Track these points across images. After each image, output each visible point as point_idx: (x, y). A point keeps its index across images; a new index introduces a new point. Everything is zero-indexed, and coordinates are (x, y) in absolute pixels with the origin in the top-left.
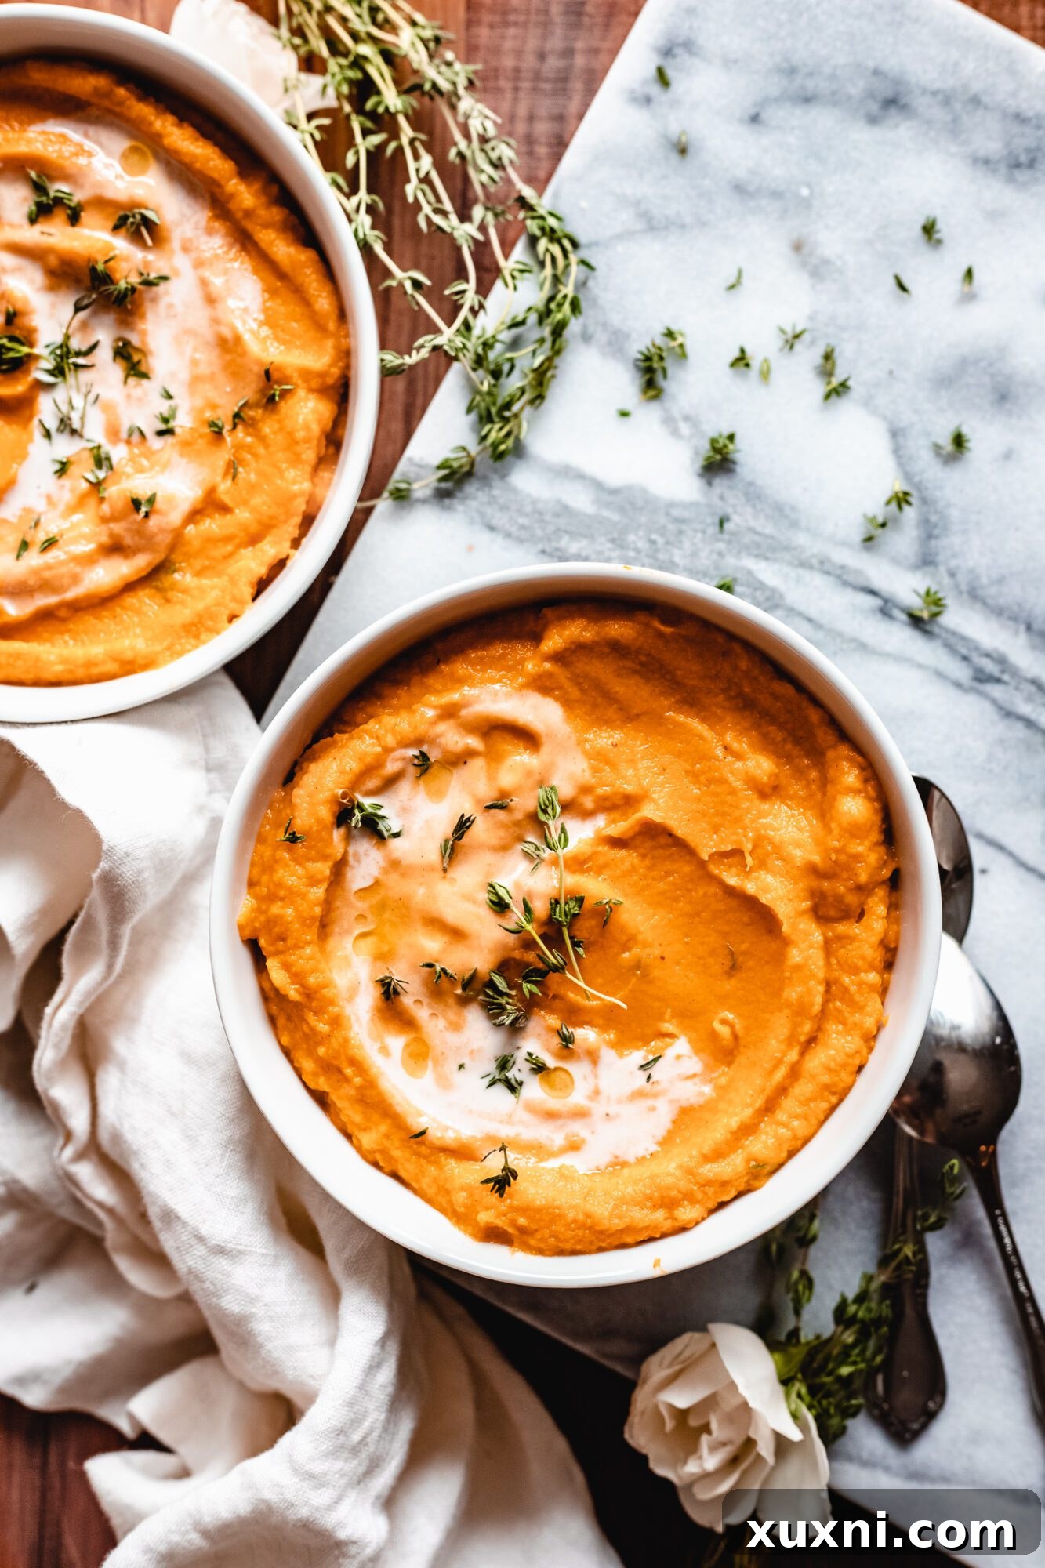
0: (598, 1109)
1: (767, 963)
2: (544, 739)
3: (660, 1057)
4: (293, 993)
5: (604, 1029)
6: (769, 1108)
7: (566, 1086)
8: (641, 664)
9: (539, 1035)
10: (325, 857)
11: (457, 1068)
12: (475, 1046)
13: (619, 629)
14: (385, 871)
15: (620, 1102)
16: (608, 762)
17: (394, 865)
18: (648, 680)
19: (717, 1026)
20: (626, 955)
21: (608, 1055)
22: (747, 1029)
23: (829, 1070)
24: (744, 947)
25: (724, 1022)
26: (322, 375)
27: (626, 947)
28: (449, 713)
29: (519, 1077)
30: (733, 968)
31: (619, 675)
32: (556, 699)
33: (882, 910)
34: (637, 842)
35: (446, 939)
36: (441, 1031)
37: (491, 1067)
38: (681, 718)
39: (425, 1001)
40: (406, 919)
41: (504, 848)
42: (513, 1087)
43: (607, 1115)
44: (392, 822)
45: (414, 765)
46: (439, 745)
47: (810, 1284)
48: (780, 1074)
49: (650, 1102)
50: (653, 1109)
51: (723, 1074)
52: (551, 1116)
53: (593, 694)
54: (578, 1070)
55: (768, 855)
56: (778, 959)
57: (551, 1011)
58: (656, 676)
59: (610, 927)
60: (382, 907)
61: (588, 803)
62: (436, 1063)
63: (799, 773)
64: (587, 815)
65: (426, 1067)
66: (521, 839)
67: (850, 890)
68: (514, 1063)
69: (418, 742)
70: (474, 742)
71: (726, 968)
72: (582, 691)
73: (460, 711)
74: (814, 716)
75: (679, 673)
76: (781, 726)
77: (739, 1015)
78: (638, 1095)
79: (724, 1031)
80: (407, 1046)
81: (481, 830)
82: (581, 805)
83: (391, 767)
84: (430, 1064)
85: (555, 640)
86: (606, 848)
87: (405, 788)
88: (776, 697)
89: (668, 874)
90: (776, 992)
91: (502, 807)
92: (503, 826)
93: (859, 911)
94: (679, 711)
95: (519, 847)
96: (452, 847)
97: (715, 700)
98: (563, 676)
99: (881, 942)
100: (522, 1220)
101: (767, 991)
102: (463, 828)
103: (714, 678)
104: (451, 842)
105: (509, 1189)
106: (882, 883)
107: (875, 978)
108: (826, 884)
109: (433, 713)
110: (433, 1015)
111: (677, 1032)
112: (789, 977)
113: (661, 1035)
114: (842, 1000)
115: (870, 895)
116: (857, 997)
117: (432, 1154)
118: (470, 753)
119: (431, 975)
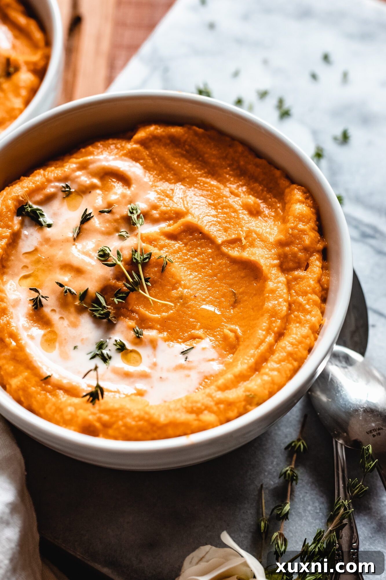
0: (156, 374)
1: (255, 295)
2: (133, 181)
3: (193, 348)
5: (160, 331)
6: (256, 368)
7: (137, 362)
8: (187, 151)
9: (122, 331)
10: (8, 227)
11: (73, 348)
12: (84, 336)
13: (174, 130)
14: (41, 244)
15: (168, 371)
16: (167, 196)
17: (47, 241)
18: (190, 161)
19: (226, 331)
20: (175, 291)
21: (162, 345)
22: (244, 332)
23: (292, 344)
24: (241, 290)
25: (231, 331)
26: (35, 64)
27: (174, 288)
28: (83, 167)
29: (110, 354)
30: (235, 303)
31: (175, 157)
32: (142, 164)
33: (318, 263)
34: (182, 236)
35: (73, 274)
36: (65, 327)
37: (93, 348)
38: (208, 180)
39: (57, 310)
40: (50, 268)
41: (108, 234)
42: (105, 359)
43: (161, 378)
44: (47, 219)
45: (63, 191)
46: (76, 182)
47: (285, 541)
48: (263, 347)
49: (186, 372)
50: (188, 376)
51: (230, 358)
52: (127, 375)
53: (161, 165)
54: (144, 352)
55: (254, 240)
56: (261, 291)
57: (131, 319)
58: (194, 159)
59: (166, 273)
60: (38, 261)
61: (155, 214)
62: (61, 344)
63: (271, 206)
64: (155, 221)
65: (55, 347)
66: (117, 230)
67: (300, 250)
68: (107, 346)
69: (65, 179)
70: (96, 181)
71: (232, 303)
72: (155, 163)
73: (89, 165)
74: (278, 173)
75: (206, 156)
76: (260, 184)
77: (240, 326)
78: (181, 367)
79: (232, 335)
80: (44, 335)
81: (96, 222)
82: (152, 215)
83: (50, 190)
84: (57, 345)
85: (141, 134)
86: (165, 238)
87: (56, 204)
88: (257, 166)
89: (199, 254)
90: (259, 308)
91: (109, 212)
92: (108, 221)
93: (306, 264)
94: (207, 177)
95: (117, 234)
96: (80, 229)
97: (225, 170)
98: (145, 153)
99: (319, 281)
100: (106, 417)
101: (255, 309)
102: (86, 218)
103: (225, 158)
104: (79, 226)
105: (98, 399)
106: (318, 252)
107: (316, 298)
108: (287, 249)
109: (74, 166)
110: (62, 318)
111: (203, 336)
112: (268, 297)
113: (194, 338)
114: (298, 311)
115: (311, 255)
116: (307, 307)
117: (54, 390)
118: (94, 187)
119: (62, 292)
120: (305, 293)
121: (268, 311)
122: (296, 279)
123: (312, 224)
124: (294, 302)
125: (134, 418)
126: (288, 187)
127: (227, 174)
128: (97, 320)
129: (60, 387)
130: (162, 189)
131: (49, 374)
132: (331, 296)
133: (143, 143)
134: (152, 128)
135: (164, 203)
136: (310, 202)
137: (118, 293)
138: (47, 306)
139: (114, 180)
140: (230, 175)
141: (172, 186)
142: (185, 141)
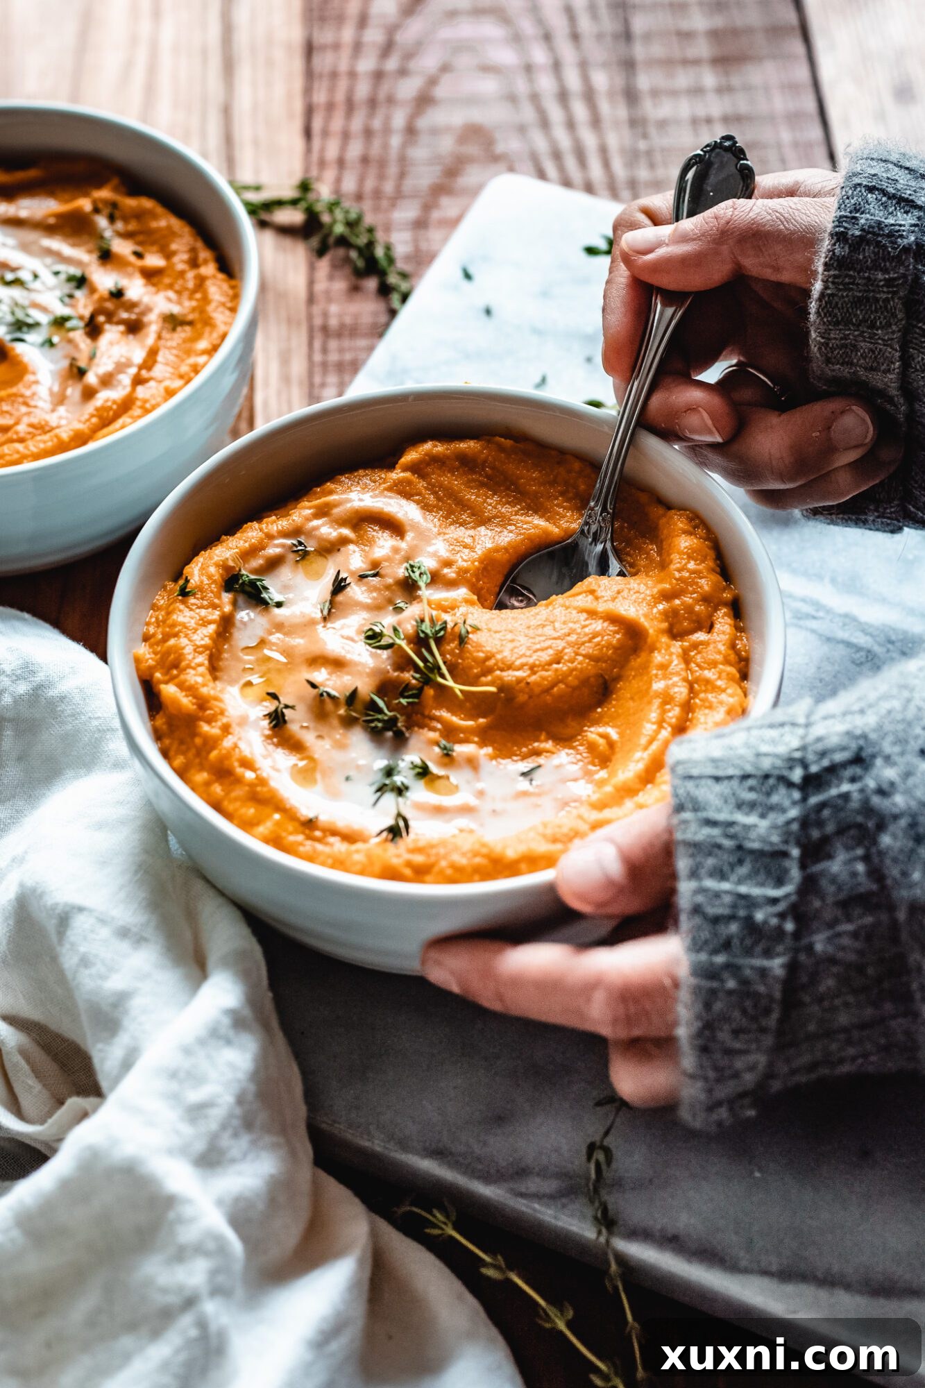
0: (486, 806)
2: (408, 528)
3: (539, 766)
4: (186, 702)
5: (482, 744)
6: (647, 778)
7: (451, 791)
8: (488, 477)
9: (421, 748)
10: (215, 607)
11: (344, 779)
12: (359, 762)
14: (270, 633)
15: (505, 800)
17: (279, 627)
18: (495, 493)
21: (487, 765)
22: (621, 734)
25: (602, 736)
28: (322, 512)
29: (406, 782)
31: (470, 487)
32: (418, 502)
33: (727, 621)
35: (330, 669)
36: (327, 749)
37: (379, 779)
38: (528, 519)
39: (312, 725)
41: (377, 608)
42: (400, 791)
43: (494, 811)
44: (274, 594)
45: (294, 551)
46: (315, 537)
49: (534, 800)
50: (537, 806)
51: (602, 774)
52: (439, 811)
53: (449, 501)
54: (459, 776)
56: (643, 670)
57: (433, 729)
58: (502, 488)
61: (450, 573)
62: (324, 775)
64: (451, 585)
65: (316, 781)
66: (390, 601)
67: (697, 602)
68: (399, 772)
69: (296, 532)
70: (346, 532)
72: (439, 499)
73: (332, 509)
75: (522, 481)
77: (612, 728)
78: (524, 794)
79: (602, 741)
80: (296, 764)
81: (356, 592)
82: (444, 576)
83: (272, 551)
84: (318, 776)
85: (411, 456)
87: (286, 573)
90: (643, 694)
91: (375, 575)
92: (375, 589)
93: (709, 622)
94: (526, 514)
95: (390, 607)
96: (331, 602)
97: (556, 502)
98: (421, 485)
99: (733, 646)
100: (419, 859)
101: (636, 697)
102: (339, 586)
103: (552, 483)
104: (329, 598)
105: (401, 836)
106: (725, 604)
107: (732, 670)
108: (677, 602)
109: (308, 512)
110: (320, 737)
111: (553, 749)
112: (656, 675)
113: (537, 753)
114: (705, 691)
115: (716, 609)
116: (719, 683)
117: (325, 836)
118: (344, 541)
119: (315, 698)
120: (713, 664)
121: (657, 695)
122: (695, 646)
123: (711, 563)
124: (697, 680)
125: (464, 854)
126: (664, 515)
127: (558, 506)
128: (376, 735)
129: (334, 833)
130: (455, 537)
131: (311, 815)
132: (754, 669)
133: (415, 468)
134: (428, 446)
135: (462, 557)
136: (701, 532)
137: (404, 689)
138: (293, 721)
139: (377, 528)
140: (565, 508)
141: (472, 532)
142: (485, 461)
